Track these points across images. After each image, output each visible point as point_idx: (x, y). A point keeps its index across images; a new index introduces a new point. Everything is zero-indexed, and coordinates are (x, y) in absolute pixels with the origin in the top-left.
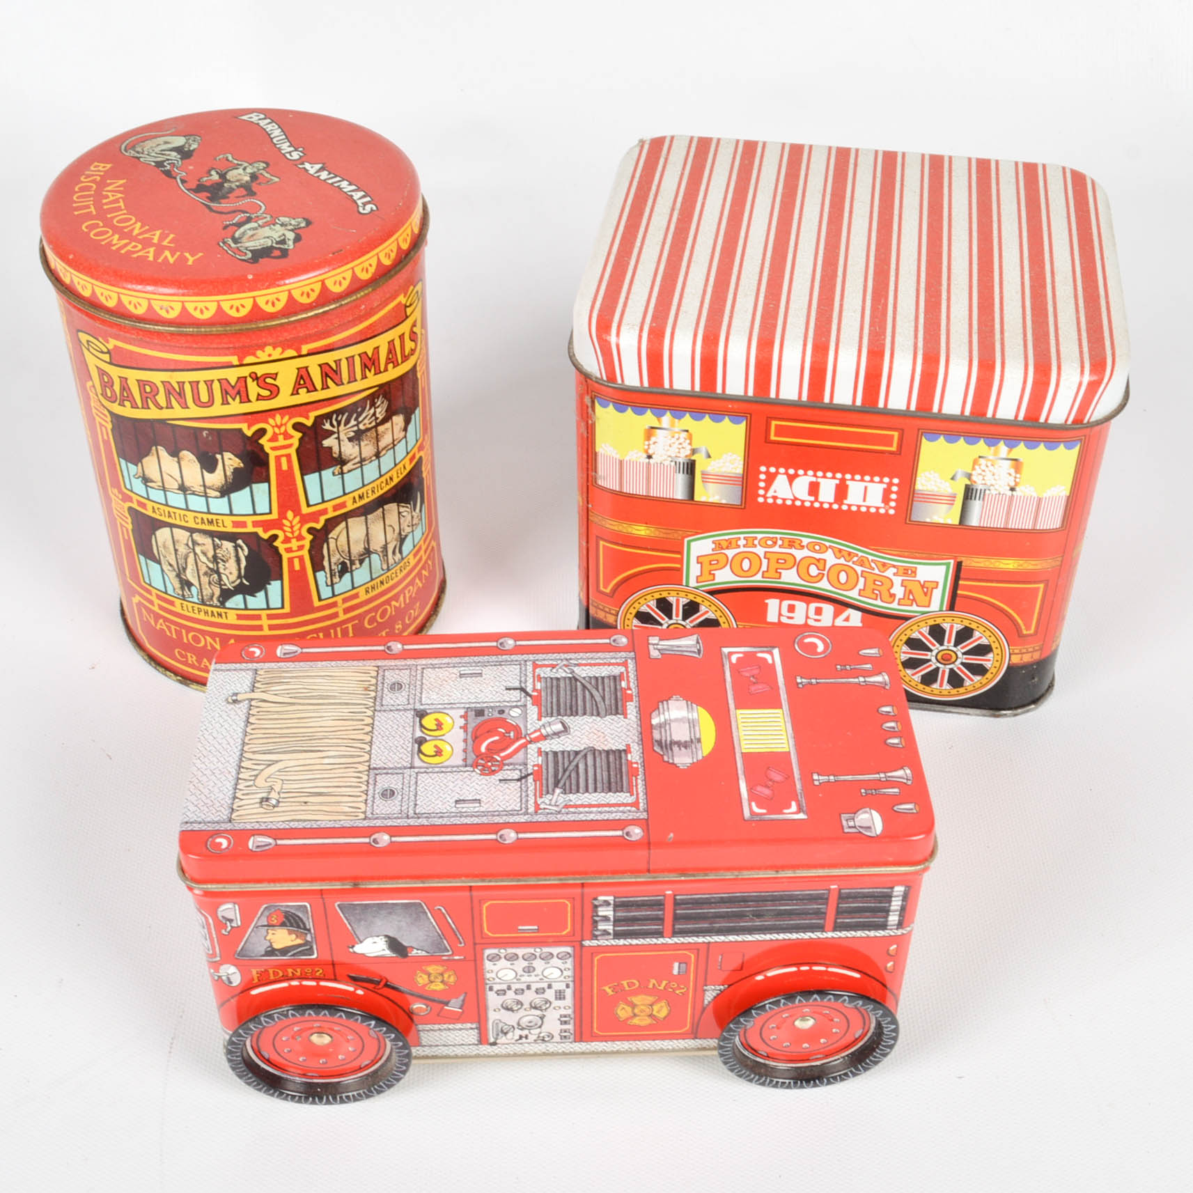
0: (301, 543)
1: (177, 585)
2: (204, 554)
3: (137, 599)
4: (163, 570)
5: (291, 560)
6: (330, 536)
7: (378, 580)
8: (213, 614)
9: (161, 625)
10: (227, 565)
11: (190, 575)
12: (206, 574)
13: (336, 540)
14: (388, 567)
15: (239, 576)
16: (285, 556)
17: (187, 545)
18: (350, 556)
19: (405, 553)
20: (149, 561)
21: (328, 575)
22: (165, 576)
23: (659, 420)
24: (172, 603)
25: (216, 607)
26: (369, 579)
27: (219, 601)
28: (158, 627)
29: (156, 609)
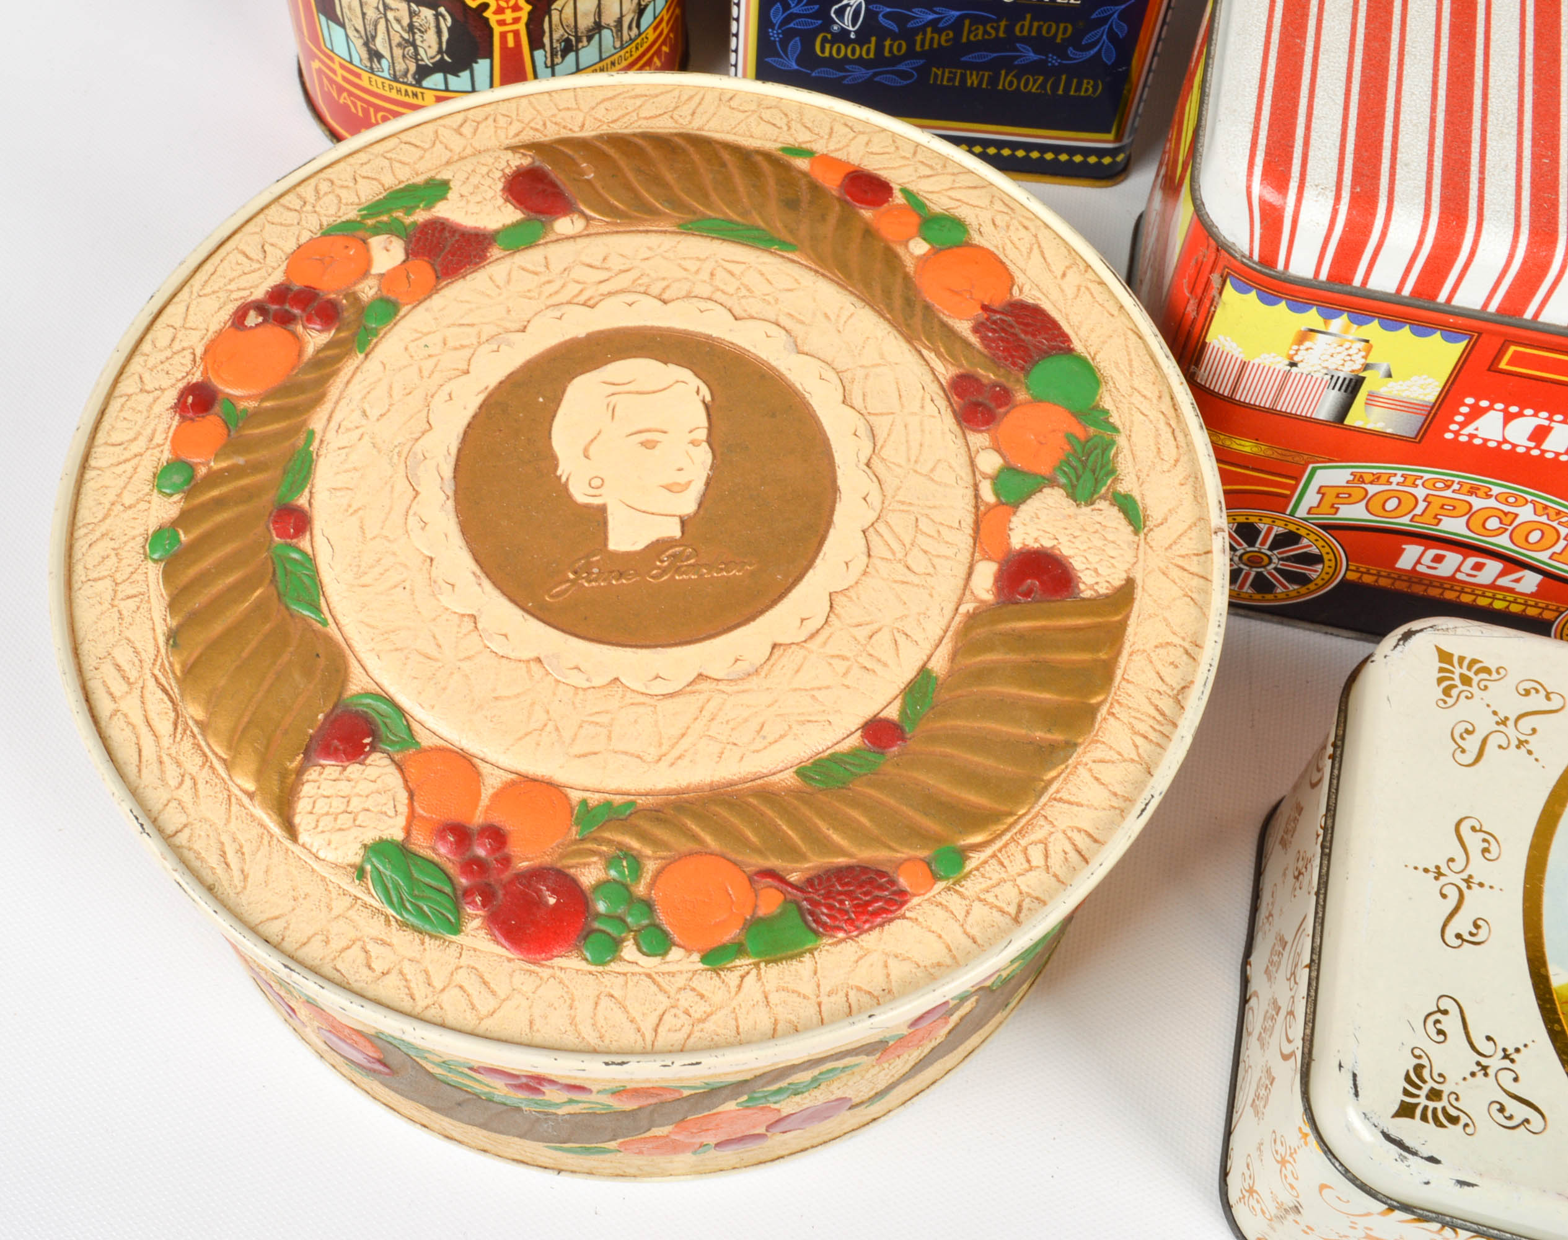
0: (517, 15)
1: (365, 55)
2: (398, 21)
3: (316, 64)
4: (347, 36)
5: (503, 36)
6: (553, 7)
7: (609, 61)
8: (407, 93)
9: (344, 99)
10: (425, 36)
11: (380, 44)
12: (399, 45)
13: (561, 12)
14: (622, 44)
15: (440, 51)
16: (497, 30)
17: (377, 8)
18: (576, 32)
19: (643, 27)
20: (330, 23)
21: (549, 55)
22: (351, 44)
23: (1326, 323)
24: (358, 76)
25: (411, 85)
26: (597, 59)
27: (414, 78)
28: (342, 101)
29: (339, 80)
